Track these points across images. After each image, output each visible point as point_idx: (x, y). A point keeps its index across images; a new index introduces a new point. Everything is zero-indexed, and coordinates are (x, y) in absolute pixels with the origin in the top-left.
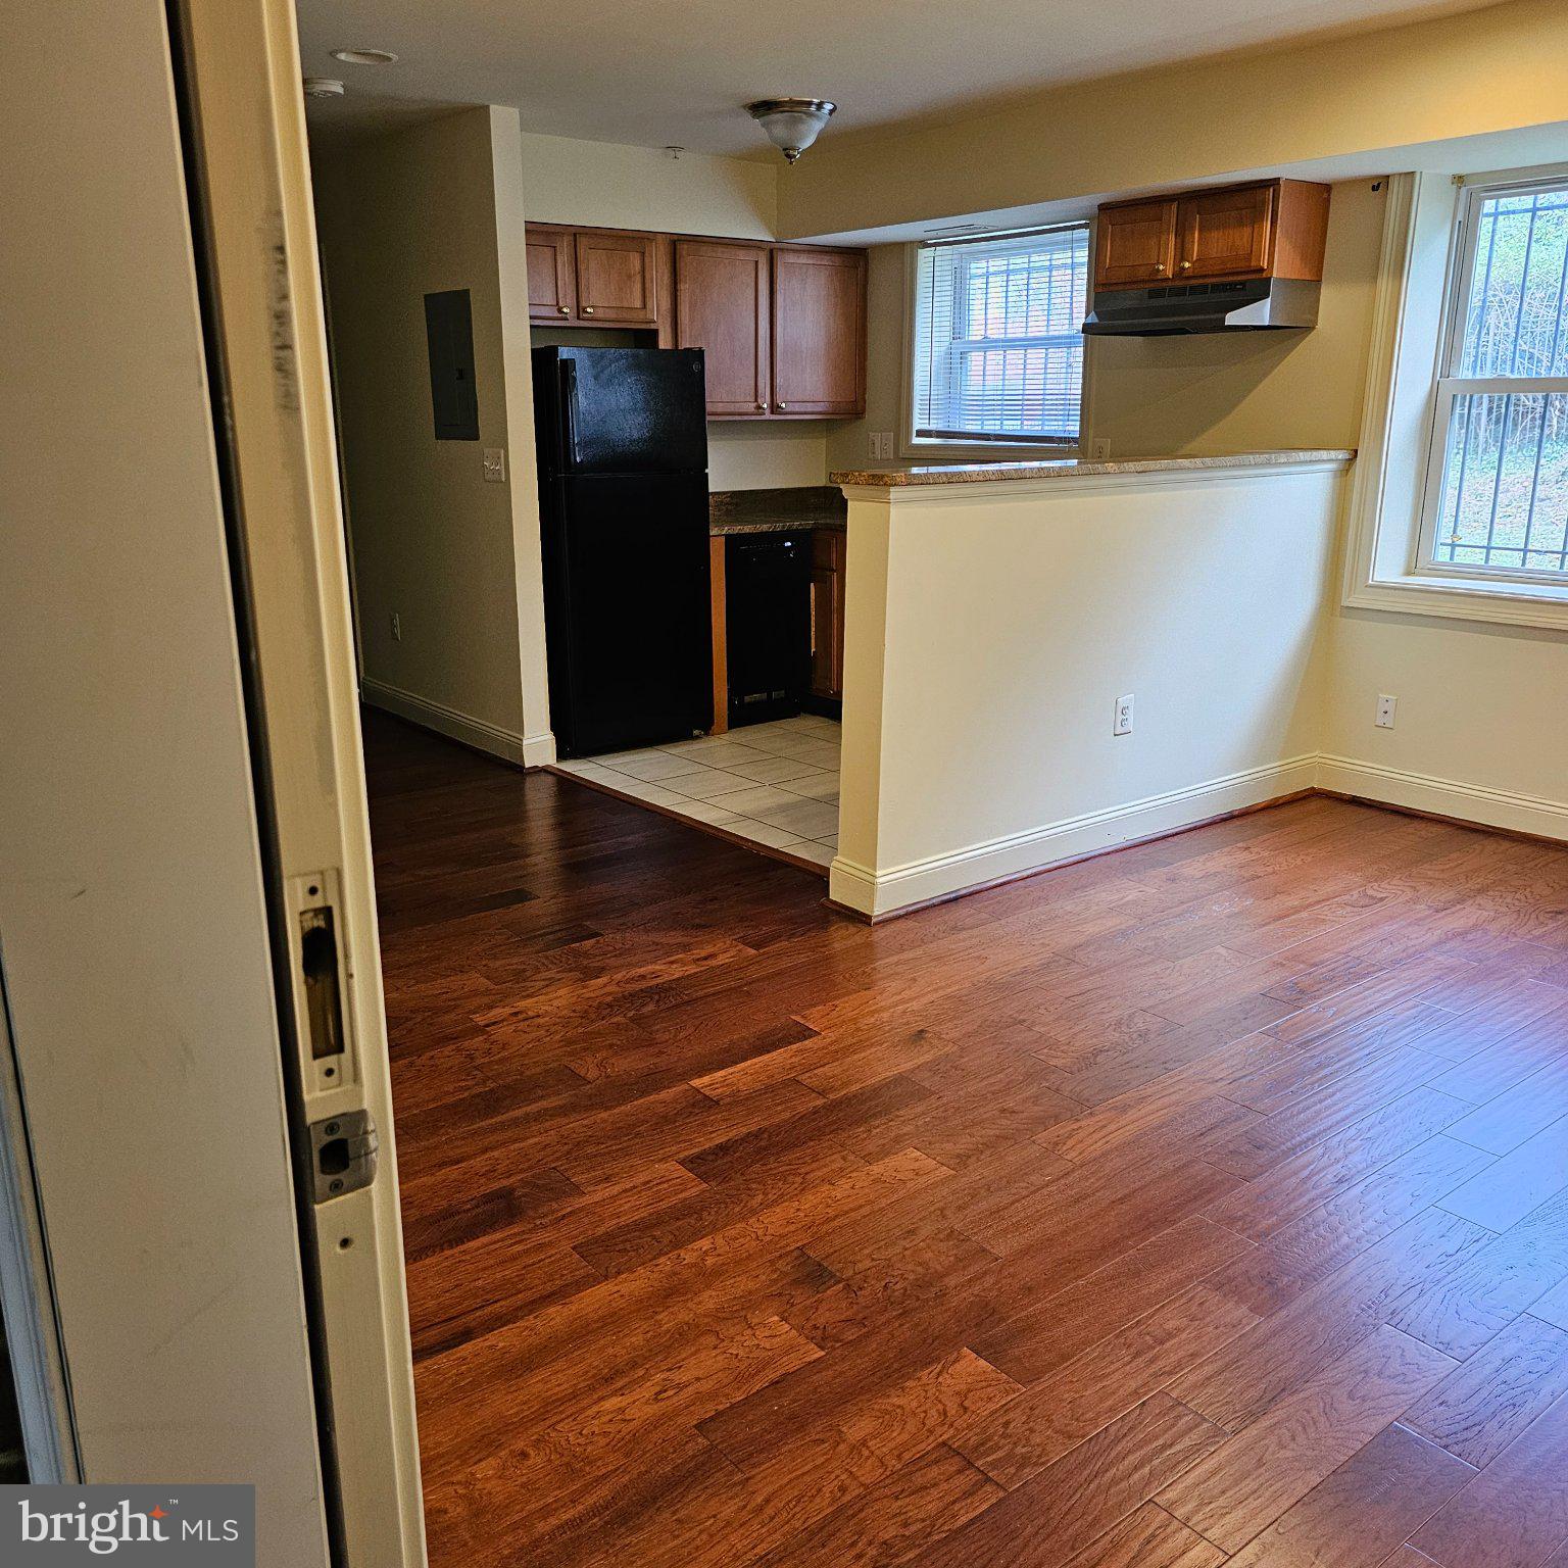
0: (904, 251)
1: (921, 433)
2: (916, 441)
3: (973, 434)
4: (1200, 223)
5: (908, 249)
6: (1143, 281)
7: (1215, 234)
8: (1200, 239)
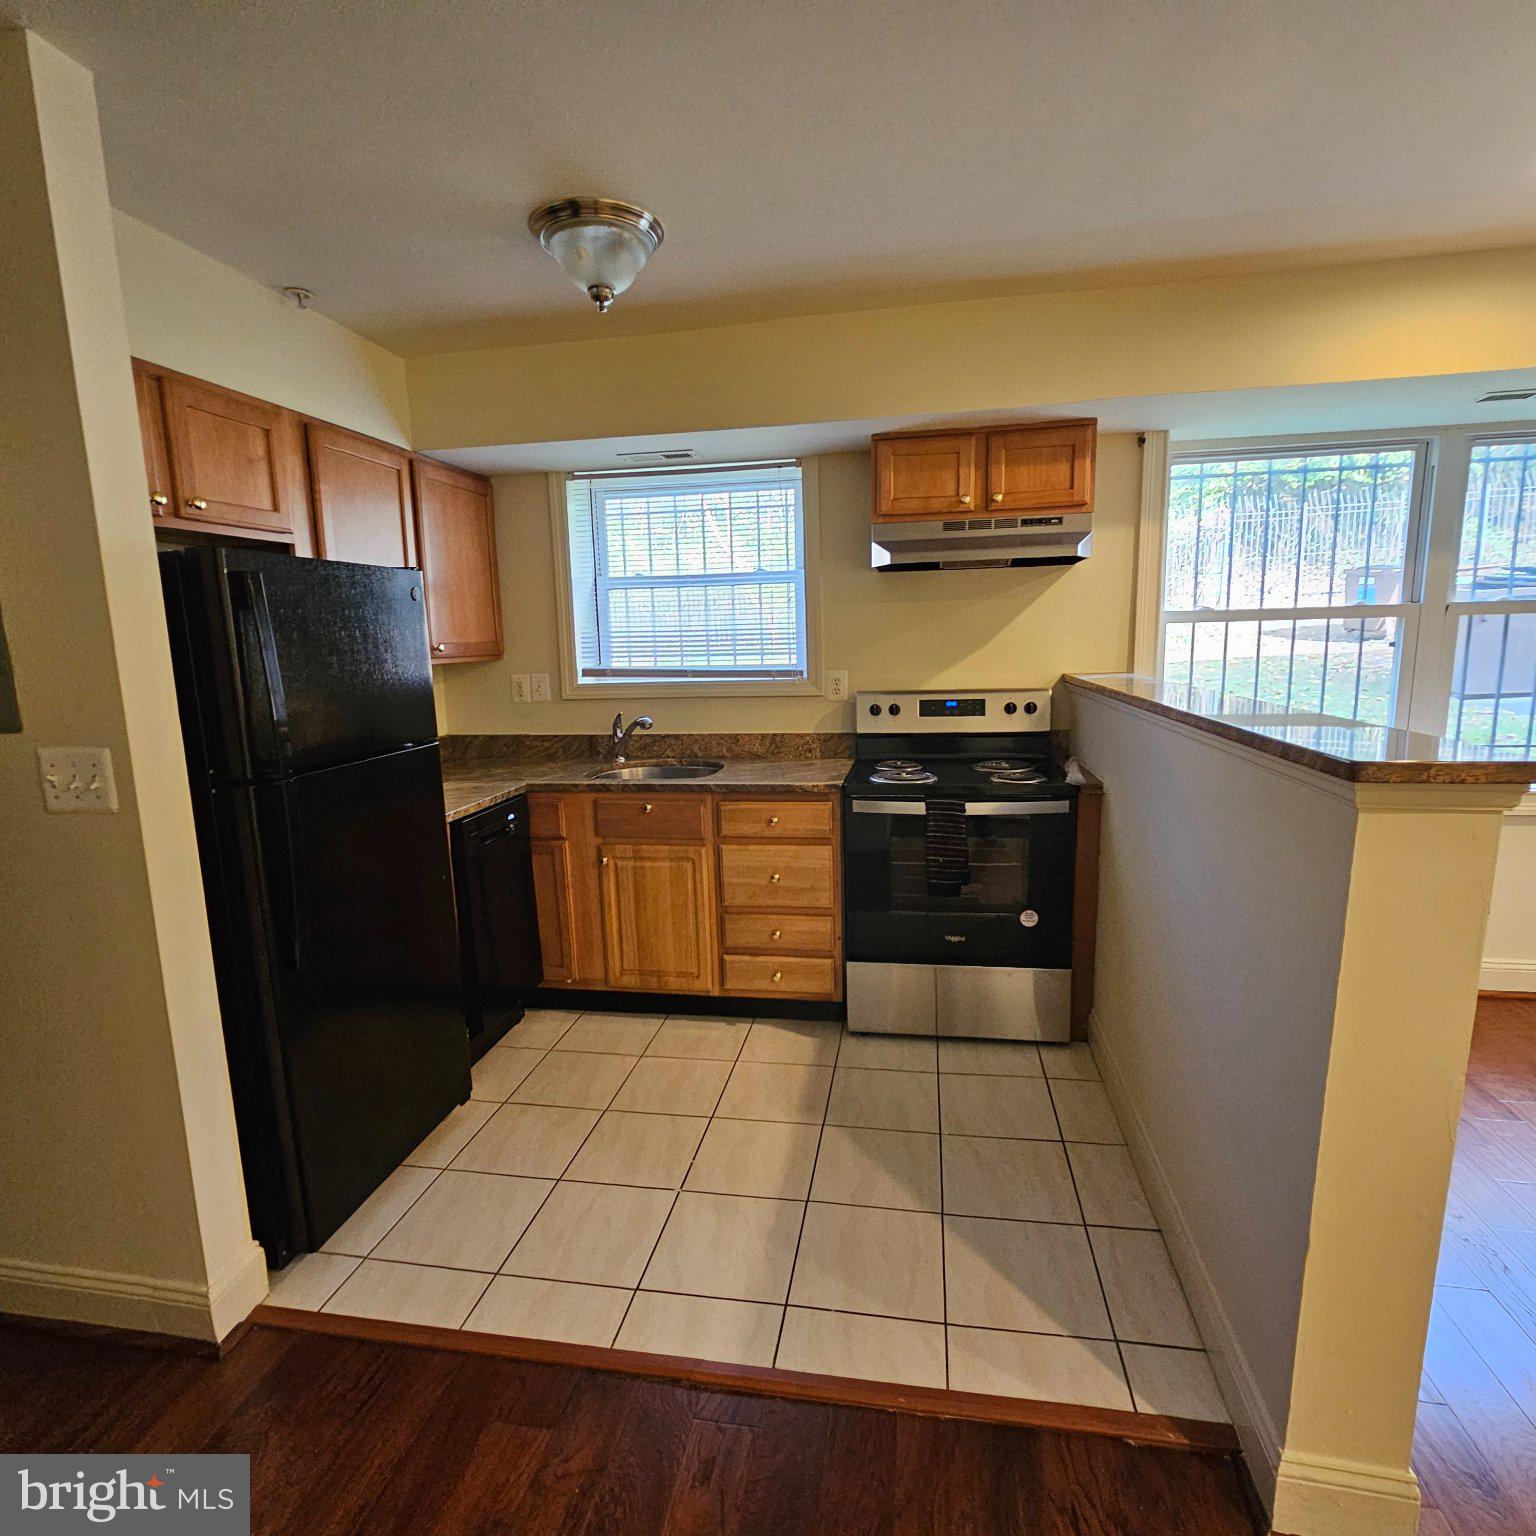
0: (547, 484)
1: (586, 673)
2: (582, 680)
3: (639, 671)
4: (1006, 457)
5: (553, 480)
6: (939, 513)
7: (1024, 470)
8: (1006, 472)
